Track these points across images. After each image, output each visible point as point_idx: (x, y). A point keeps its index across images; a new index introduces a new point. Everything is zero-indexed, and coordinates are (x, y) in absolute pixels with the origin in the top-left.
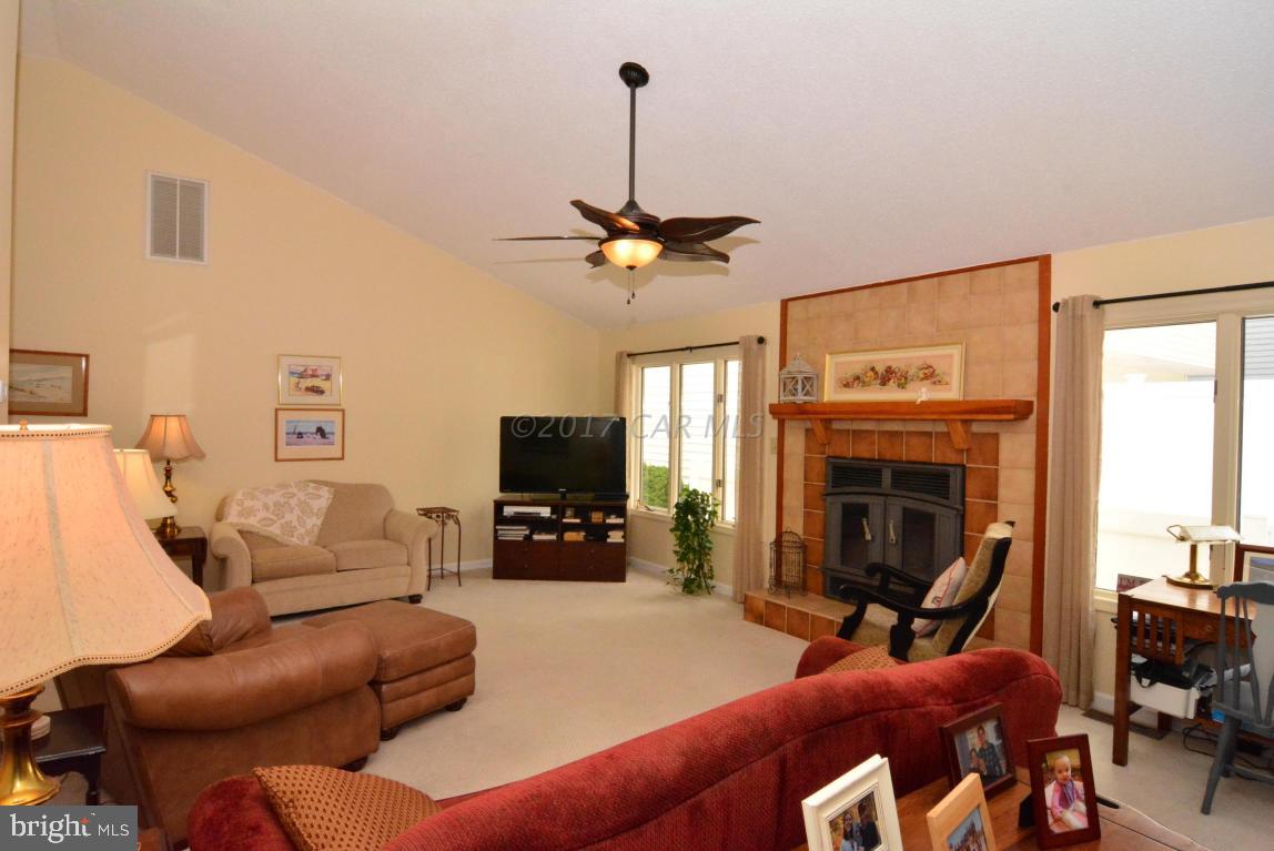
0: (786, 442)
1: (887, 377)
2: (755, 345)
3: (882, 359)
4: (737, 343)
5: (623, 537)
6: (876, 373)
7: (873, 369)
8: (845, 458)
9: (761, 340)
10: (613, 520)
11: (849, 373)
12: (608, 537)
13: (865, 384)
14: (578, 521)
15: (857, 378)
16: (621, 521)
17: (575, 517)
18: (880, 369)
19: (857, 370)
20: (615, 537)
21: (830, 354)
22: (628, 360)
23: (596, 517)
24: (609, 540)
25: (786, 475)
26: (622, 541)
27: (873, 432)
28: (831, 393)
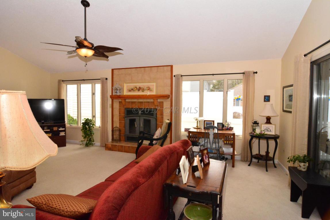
0: (114, 105)
1: (139, 89)
2: (105, 80)
3: (138, 85)
4: (100, 79)
5: (65, 134)
7: (136, 87)
8: (129, 108)
9: (107, 79)
10: (61, 129)
11: (130, 88)
12: (60, 134)
13: (134, 91)
14: (49, 130)
15: (132, 89)
16: (64, 129)
17: (48, 129)
18: (138, 87)
19: (132, 87)
20: (62, 134)
21: (125, 83)
22: (62, 82)
23: (55, 129)
24: (60, 135)
25: (114, 113)
26: (65, 135)
27: (136, 102)
28: (126, 93)
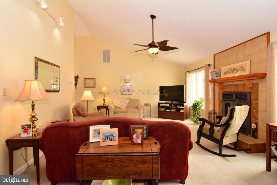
0: (215, 89)
1: (234, 70)
2: (208, 66)
3: (232, 66)
4: (204, 67)
5: (184, 111)
6: (232, 70)
7: (231, 69)
8: (226, 92)
10: (181, 107)
11: (226, 71)
12: (181, 111)
13: (229, 73)
14: (174, 107)
15: (228, 72)
16: (183, 108)
17: (174, 106)
18: (232, 69)
19: (228, 70)
20: (182, 111)
21: (222, 66)
23: (178, 107)
24: (180, 112)
25: (215, 97)
26: (183, 112)
27: (231, 85)
28: (223, 76)
